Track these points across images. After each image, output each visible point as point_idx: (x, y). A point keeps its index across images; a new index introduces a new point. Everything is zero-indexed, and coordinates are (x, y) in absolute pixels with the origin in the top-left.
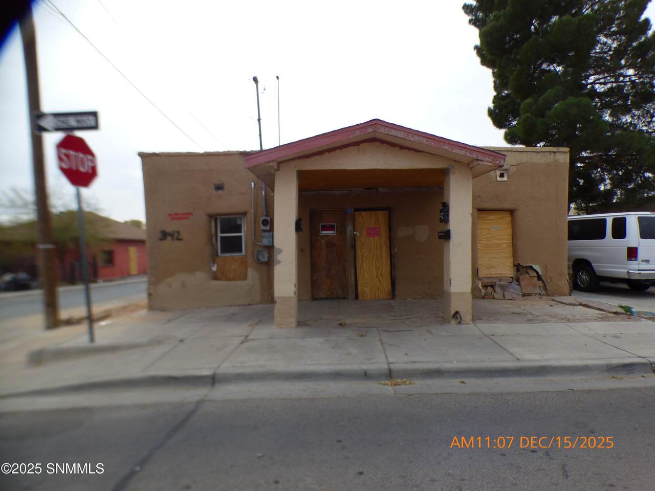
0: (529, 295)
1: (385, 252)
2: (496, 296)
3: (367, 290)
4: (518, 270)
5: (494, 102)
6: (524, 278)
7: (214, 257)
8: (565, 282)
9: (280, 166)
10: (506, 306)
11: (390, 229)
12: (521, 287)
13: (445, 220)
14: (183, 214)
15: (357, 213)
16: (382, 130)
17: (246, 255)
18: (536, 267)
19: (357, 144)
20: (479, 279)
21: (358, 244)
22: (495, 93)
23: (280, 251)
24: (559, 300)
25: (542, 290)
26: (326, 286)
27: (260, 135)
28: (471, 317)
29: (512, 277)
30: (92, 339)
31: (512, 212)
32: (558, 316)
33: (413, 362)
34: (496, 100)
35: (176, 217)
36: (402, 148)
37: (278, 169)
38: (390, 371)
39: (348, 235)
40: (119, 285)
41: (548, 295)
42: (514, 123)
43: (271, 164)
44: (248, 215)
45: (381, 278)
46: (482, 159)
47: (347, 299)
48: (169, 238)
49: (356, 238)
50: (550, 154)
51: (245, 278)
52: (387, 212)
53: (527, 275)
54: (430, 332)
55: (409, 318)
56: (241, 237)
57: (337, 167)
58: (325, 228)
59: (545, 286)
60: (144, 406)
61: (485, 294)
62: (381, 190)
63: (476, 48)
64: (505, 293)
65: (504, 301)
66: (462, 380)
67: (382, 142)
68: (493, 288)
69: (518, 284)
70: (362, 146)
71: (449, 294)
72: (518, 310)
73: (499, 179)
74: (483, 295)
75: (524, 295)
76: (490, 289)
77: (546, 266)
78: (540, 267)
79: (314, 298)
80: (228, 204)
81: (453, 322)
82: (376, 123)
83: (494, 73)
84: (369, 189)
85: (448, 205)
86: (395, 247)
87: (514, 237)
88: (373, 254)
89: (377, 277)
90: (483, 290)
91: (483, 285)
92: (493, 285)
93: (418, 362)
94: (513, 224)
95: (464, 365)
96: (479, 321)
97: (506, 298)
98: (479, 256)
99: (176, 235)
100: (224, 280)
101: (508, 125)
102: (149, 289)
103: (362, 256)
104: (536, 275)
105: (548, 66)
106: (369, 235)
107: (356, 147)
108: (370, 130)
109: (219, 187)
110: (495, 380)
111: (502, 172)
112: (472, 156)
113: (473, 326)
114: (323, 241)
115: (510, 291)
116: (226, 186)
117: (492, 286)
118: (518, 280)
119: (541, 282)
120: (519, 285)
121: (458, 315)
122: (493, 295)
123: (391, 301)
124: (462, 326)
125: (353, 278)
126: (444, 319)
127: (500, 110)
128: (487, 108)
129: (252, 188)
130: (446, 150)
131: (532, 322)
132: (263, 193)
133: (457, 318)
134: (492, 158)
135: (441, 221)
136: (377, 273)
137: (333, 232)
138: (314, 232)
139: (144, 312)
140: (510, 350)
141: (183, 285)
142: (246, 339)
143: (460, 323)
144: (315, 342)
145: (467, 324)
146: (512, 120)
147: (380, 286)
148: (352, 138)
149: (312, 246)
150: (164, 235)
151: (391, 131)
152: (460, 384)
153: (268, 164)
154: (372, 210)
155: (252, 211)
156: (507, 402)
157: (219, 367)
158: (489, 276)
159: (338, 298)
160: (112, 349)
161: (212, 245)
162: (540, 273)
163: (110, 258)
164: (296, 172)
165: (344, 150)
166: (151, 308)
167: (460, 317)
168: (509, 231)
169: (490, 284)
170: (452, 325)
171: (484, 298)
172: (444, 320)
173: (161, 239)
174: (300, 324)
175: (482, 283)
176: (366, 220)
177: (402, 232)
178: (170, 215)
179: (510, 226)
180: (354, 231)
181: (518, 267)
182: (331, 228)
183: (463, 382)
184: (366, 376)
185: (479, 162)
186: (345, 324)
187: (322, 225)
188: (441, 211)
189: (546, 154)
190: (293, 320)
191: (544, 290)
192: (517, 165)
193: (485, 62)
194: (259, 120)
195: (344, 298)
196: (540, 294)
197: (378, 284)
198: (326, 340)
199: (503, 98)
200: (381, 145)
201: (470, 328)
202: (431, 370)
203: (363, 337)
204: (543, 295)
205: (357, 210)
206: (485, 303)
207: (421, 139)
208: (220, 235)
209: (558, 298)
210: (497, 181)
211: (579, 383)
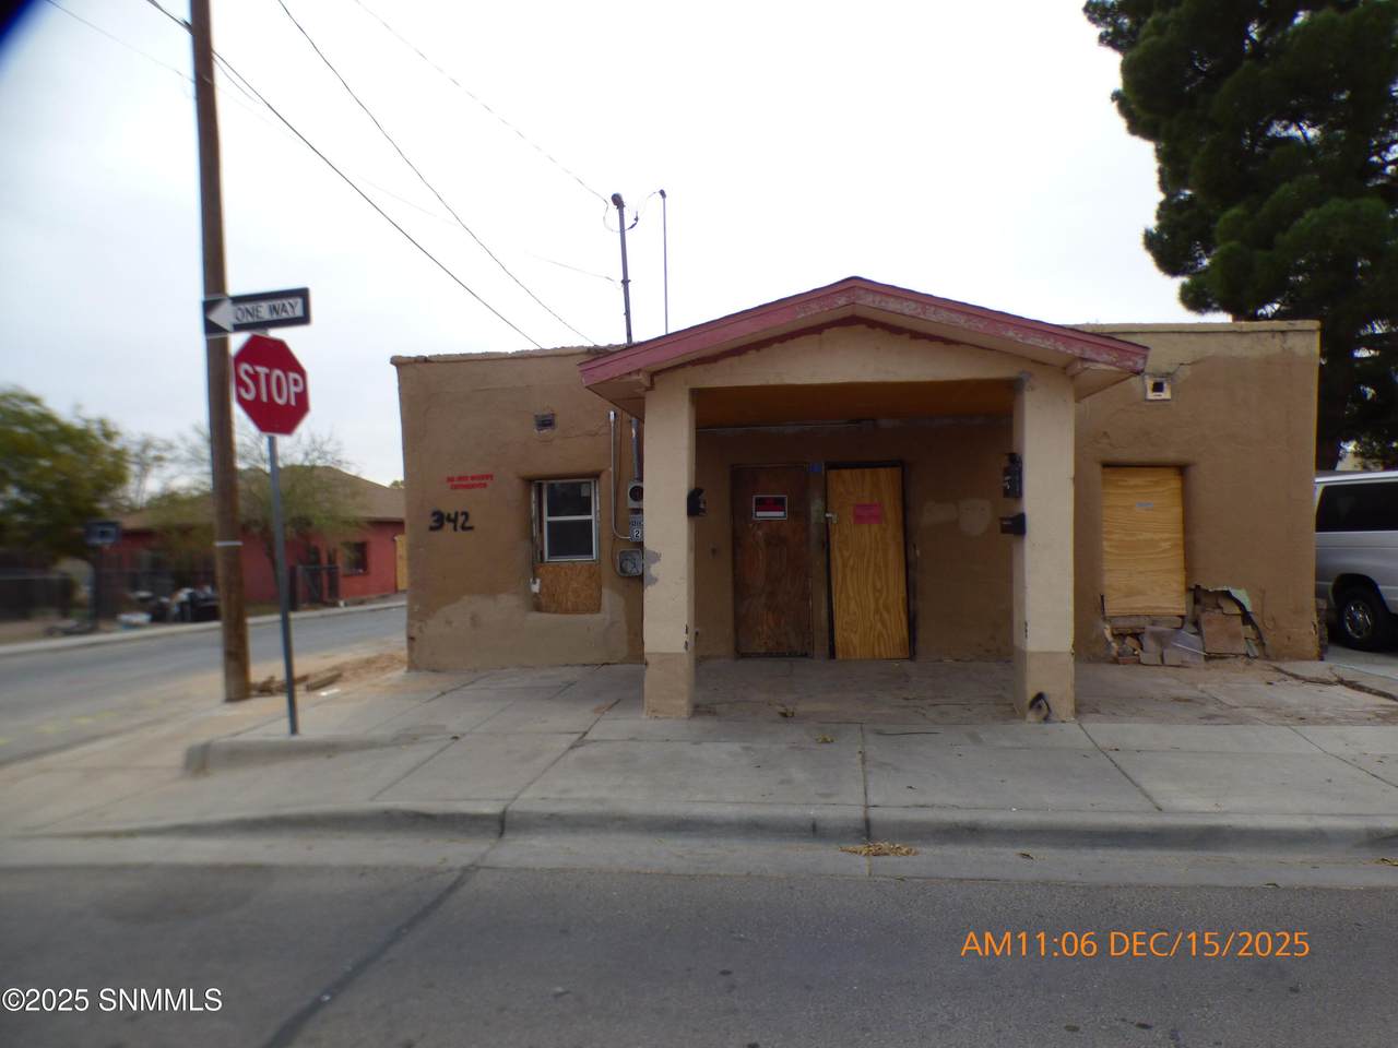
0: (1222, 657)
1: (894, 556)
2: (1144, 657)
3: (856, 639)
4: (1196, 601)
5: (1159, 217)
6: (1212, 621)
7: (535, 566)
8: (1307, 629)
9: (656, 379)
10: (1163, 681)
11: (905, 508)
12: (1202, 638)
13: (1014, 490)
14: (473, 478)
15: (833, 473)
16: (869, 300)
17: (599, 560)
18: (1240, 594)
19: (817, 330)
20: (1105, 619)
21: (835, 539)
22: (1161, 197)
23: (656, 557)
24: (1291, 671)
25: (1252, 645)
26: (765, 628)
27: (627, 313)
28: (1072, 707)
29: (1182, 617)
30: (294, 729)
31: (1182, 469)
32: (1279, 709)
33: (922, 806)
34: (1165, 210)
35: (459, 483)
36: (916, 335)
37: (651, 387)
38: (867, 822)
39: (813, 521)
40: (374, 610)
41: (1267, 657)
42: (1206, 262)
43: (635, 377)
44: (603, 476)
45: (886, 615)
46: (1094, 356)
47: (812, 658)
48: (449, 526)
49: (831, 527)
50: (1273, 337)
51: (596, 608)
52: (897, 472)
53: (1218, 611)
54: (975, 738)
55: (935, 705)
56: (589, 522)
57: (773, 380)
58: (764, 505)
59: (1260, 637)
60: (363, 871)
61: (1119, 654)
62: (884, 423)
63: (1116, 96)
64: (1166, 651)
65: (1162, 669)
66: (1025, 851)
67: (872, 324)
68: (1138, 640)
69: (1196, 630)
70: (826, 333)
71: (1023, 654)
72: (1188, 692)
73: (1151, 395)
74: (1114, 653)
75: (1209, 657)
76: (1129, 640)
77: (1264, 592)
78: (1249, 595)
79: (741, 654)
80: (562, 456)
81: (1031, 716)
82: (853, 285)
83: (1157, 150)
84: (858, 421)
85: (1020, 458)
86: (915, 546)
87: (1188, 524)
88: (869, 562)
89: (877, 611)
90: (1114, 645)
91: (1115, 632)
92: (1139, 634)
93: (933, 806)
94: (1187, 498)
95: (1032, 818)
96: (1093, 716)
97: (1167, 662)
98: (1105, 568)
99: (461, 519)
100: (555, 612)
101: (1192, 268)
102: (410, 626)
103: (845, 566)
104: (1238, 611)
105: (1286, 128)
106: (859, 519)
107: (816, 337)
108: (842, 301)
109: (546, 423)
110: (1101, 854)
111: (1159, 380)
112: (1069, 352)
113: (1078, 727)
114: (760, 533)
115: (1175, 647)
116: (558, 420)
117: (1136, 636)
118: (1196, 624)
119: (1250, 627)
120: (1199, 633)
121: (1042, 702)
122: (1138, 655)
123: (907, 664)
124: (1048, 726)
125: (824, 612)
126: (1014, 711)
127: (1173, 235)
128: (1142, 231)
129: (610, 422)
130: (1010, 339)
131: (1212, 721)
132: (634, 431)
133: (1040, 707)
134: (1116, 355)
135: (1007, 493)
136: (877, 601)
137: (781, 514)
138: (739, 513)
139: (399, 673)
140: (1147, 787)
141: (475, 620)
142: (582, 740)
143: (1046, 719)
144: (722, 751)
145: (1063, 722)
146: (1201, 256)
147: (884, 632)
148: (802, 318)
149: (737, 542)
150: (440, 519)
151: (887, 302)
152: (1021, 859)
153: (628, 379)
154: (867, 467)
155: (611, 469)
156: (1115, 907)
157: (515, 798)
158: (1128, 612)
159: (793, 654)
160: (328, 749)
161: (532, 540)
162: (1249, 609)
163: (361, 557)
164: (687, 392)
165: (789, 343)
166: (413, 666)
167: (1047, 705)
168: (1177, 511)
169: (1130, 632)
170: (1030, 722)
171: (1115, 661)
172: (1011, 712)
173: (432, 529)
174: (698, 710)
175: (1112, 629)
176: (853, 488)
177: (932, 515)
178: (450, 480)
179: (1178, 500)
180: (826, 511)
181: (1197, 594)
182: (776, 505)
183: (1026, 856)
184: (815, 831)
185: (1086, 366)
186: (793, 713)
187: (757, 500)
188: (1007, 472)
189: (1263, 335)
190: (683, 704)
191: (1256, 645)
192: (1193, 363)
193: (1137, 127)
194: (625, 282)
195: (805, 655)
196: (1247, 655)
197: (879, 625)
198: (747, 749)
199: (1181, 206)
200: (870, 330)
201: (1069, 732)
202: (956, 824)
203: (826, 746)
204: (1256, 657)
205: (832, 466)
206: (1117, 675)
207: (954, 316)
208: (547, 519)
209: (1287, 666)
210: (1146, 400)
211: (1294, 869)
